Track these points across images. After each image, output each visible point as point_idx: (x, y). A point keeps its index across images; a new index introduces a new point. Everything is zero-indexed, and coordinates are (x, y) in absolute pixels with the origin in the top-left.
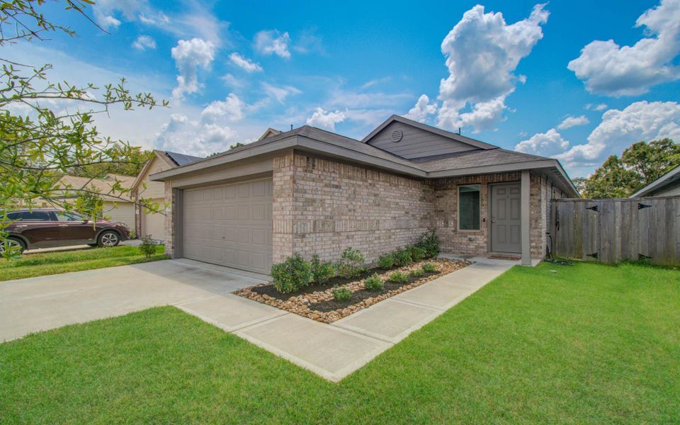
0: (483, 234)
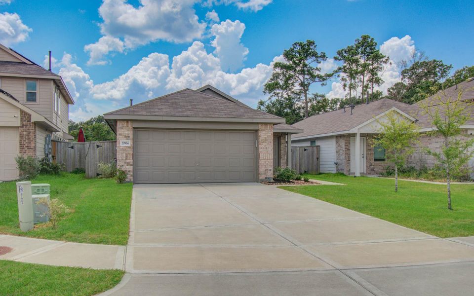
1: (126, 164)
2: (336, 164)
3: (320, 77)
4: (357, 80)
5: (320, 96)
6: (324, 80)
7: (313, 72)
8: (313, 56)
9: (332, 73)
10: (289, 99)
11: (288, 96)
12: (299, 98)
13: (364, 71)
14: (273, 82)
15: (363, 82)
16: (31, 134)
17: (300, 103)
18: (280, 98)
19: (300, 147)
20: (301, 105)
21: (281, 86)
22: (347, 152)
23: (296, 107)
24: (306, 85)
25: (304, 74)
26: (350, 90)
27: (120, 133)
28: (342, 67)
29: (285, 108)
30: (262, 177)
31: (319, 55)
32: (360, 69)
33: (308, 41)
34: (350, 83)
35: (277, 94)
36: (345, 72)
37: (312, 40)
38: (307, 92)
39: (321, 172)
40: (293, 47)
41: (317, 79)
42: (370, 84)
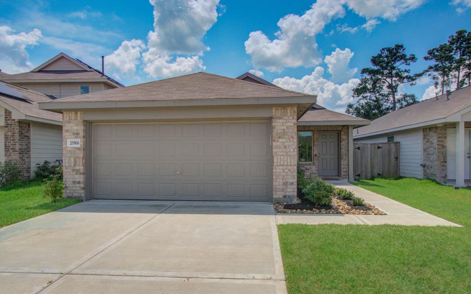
0: (315, 165)
1: (74, 173)
2: (424, 166)
3: (409, 78)
4: (450, 77)
5: (409, 96)
6: (413, 80)
7: (402, 74)
8: (401, 59)
9: (422, 72)
10: (377, 100)
11: (376, 98)
12: (387, 99)
13: (460, 66)
14: (361, 86)
15: (458, 78)
16: (16, 134)
17: (389, 104)
18: (368, 101)
19: (371, 145)
20: (389, 106)
21: (368, 89)
22: (442, 150)
23: (384, 108)
24: (394, 87)
25: (392, 77)
26: (443, 87)
27: (67, 128)
28: (433, 66)
29: (374, 109)
30: (278, 195)
31: (408, 57)
32: (454, 65)
33: (396, 45)
34: (442, 80)
35: (365, 98)
36: (437, 70)
37: (400, 44)
38: (396, 94)
39: (401, 175)
40: (381, 53)
41: (405, 80)
42: (467, 79)
